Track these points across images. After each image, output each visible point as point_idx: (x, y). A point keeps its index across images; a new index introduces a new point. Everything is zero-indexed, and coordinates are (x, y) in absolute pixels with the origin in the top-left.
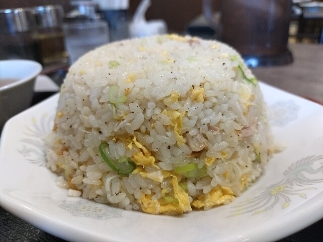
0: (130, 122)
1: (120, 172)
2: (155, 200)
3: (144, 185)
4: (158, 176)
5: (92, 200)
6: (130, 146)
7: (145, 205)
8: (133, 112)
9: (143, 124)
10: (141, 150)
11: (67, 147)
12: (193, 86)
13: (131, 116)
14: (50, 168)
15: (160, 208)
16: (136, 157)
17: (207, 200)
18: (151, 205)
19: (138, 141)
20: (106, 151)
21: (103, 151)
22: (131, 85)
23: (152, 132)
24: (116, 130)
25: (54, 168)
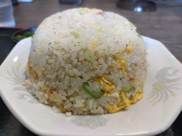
0: (100, 69)
1: (96, 97)
2: (115, 106)
3: (109, 100)
4: (116, 94)
5: (81, 115)
6: (102, 83)
7: (111, 109)
8: (102, 64)
9: (107, 70)
10: (107, 83)
11: (55, 89)
12: (127, 45)
13: (100, 66)
14: (43, 103)
15: (117, 109)
16: (105, 88)
17: (134, 99)
18: (113, 109)
19: (105, 79)
20: (88, 88)
21: (86, 87)
22: (97, 49)
23: (112, 73)
24: (93, 75)
25: (46, 102)
